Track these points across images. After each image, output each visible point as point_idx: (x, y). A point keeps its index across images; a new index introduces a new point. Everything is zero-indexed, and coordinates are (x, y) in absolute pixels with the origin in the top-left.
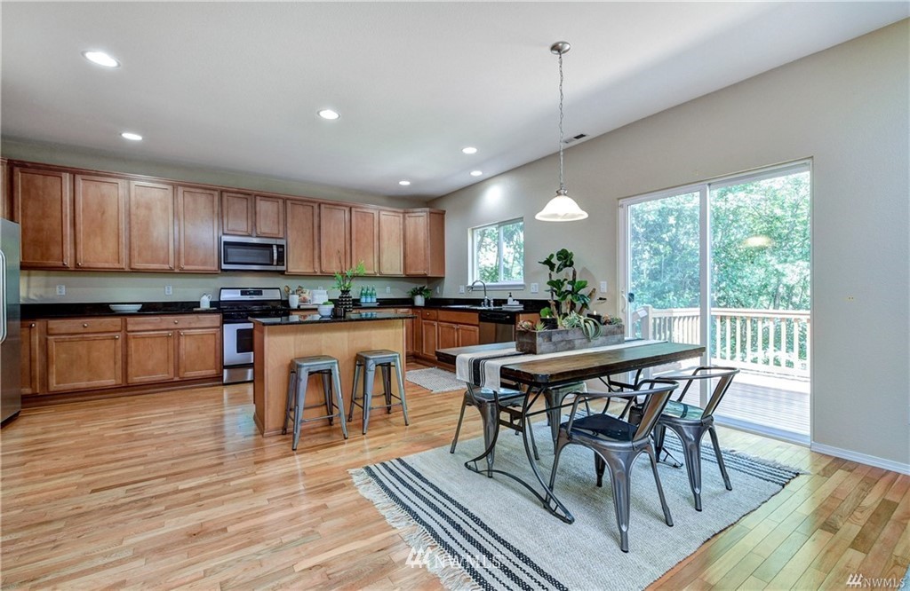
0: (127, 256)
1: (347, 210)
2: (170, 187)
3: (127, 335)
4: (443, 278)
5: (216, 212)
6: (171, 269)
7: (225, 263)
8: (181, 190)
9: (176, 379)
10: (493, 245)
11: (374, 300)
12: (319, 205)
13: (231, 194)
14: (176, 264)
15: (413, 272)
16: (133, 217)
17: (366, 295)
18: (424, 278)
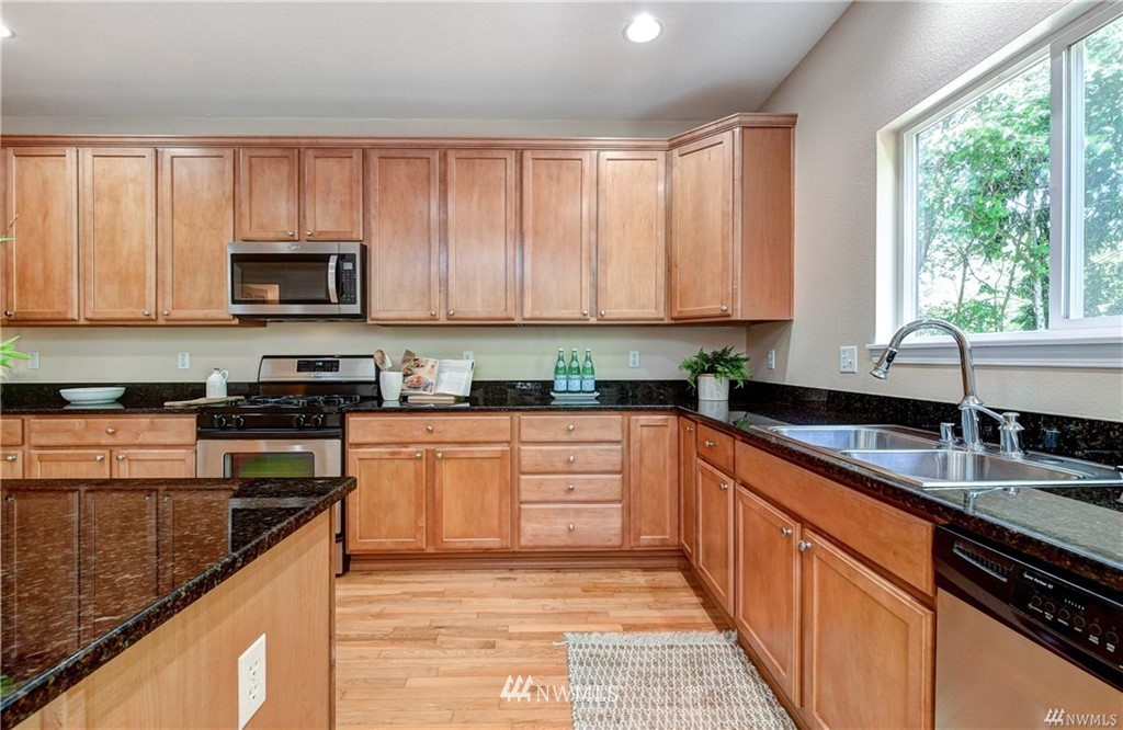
1: (511, 157)
3: (30, 455)
4: (787, 323)
6: (149, 318)
7: (234, 302)
8: (167, 155)
10: (949, 264)
11: (589, 385)
12: (444, 155)
13: (258, 153)
15: (690, 309)
17: (569, 371)
18: (723, 323)
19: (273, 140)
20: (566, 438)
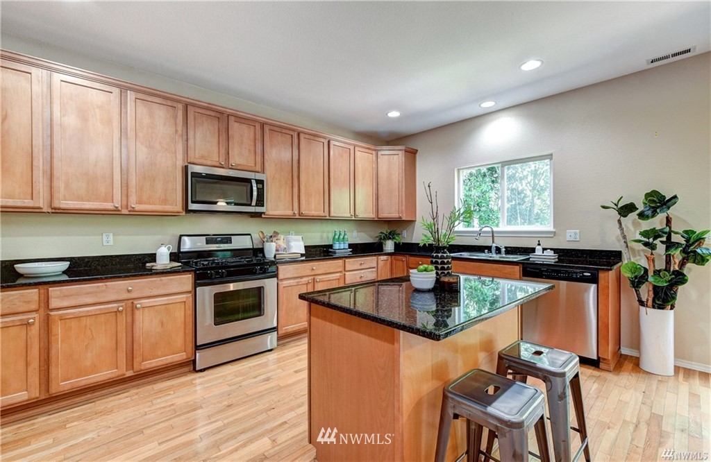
0: (47, 189)
1: (326, 143)
2: (116, 91)
3: (48, 316)
4: (415, 221)
5: (180, 132)
6: (117, 209)
7: (193, 202)
8: (131, 96)
9: (130, 373)
12: (299, 135)
13: (199, 110)
14: (124, 203)
15: (385, 214)
16: (56, 129)
17: (339, 239)
19: (210, 106)
20: (360, 268)
